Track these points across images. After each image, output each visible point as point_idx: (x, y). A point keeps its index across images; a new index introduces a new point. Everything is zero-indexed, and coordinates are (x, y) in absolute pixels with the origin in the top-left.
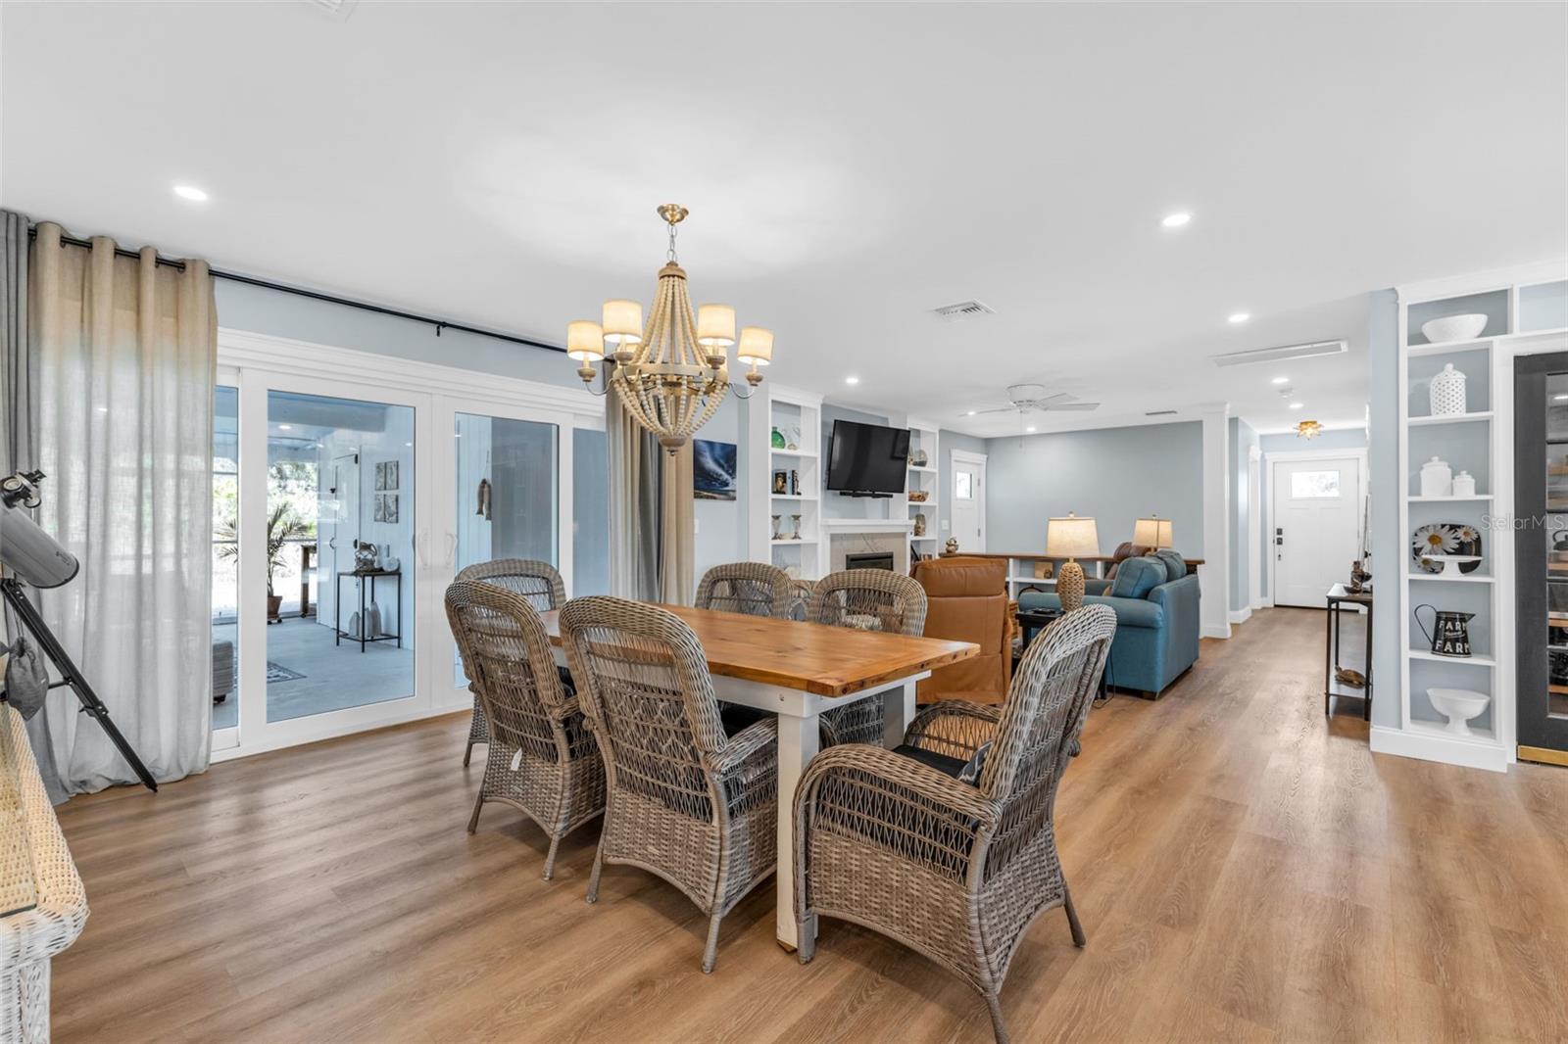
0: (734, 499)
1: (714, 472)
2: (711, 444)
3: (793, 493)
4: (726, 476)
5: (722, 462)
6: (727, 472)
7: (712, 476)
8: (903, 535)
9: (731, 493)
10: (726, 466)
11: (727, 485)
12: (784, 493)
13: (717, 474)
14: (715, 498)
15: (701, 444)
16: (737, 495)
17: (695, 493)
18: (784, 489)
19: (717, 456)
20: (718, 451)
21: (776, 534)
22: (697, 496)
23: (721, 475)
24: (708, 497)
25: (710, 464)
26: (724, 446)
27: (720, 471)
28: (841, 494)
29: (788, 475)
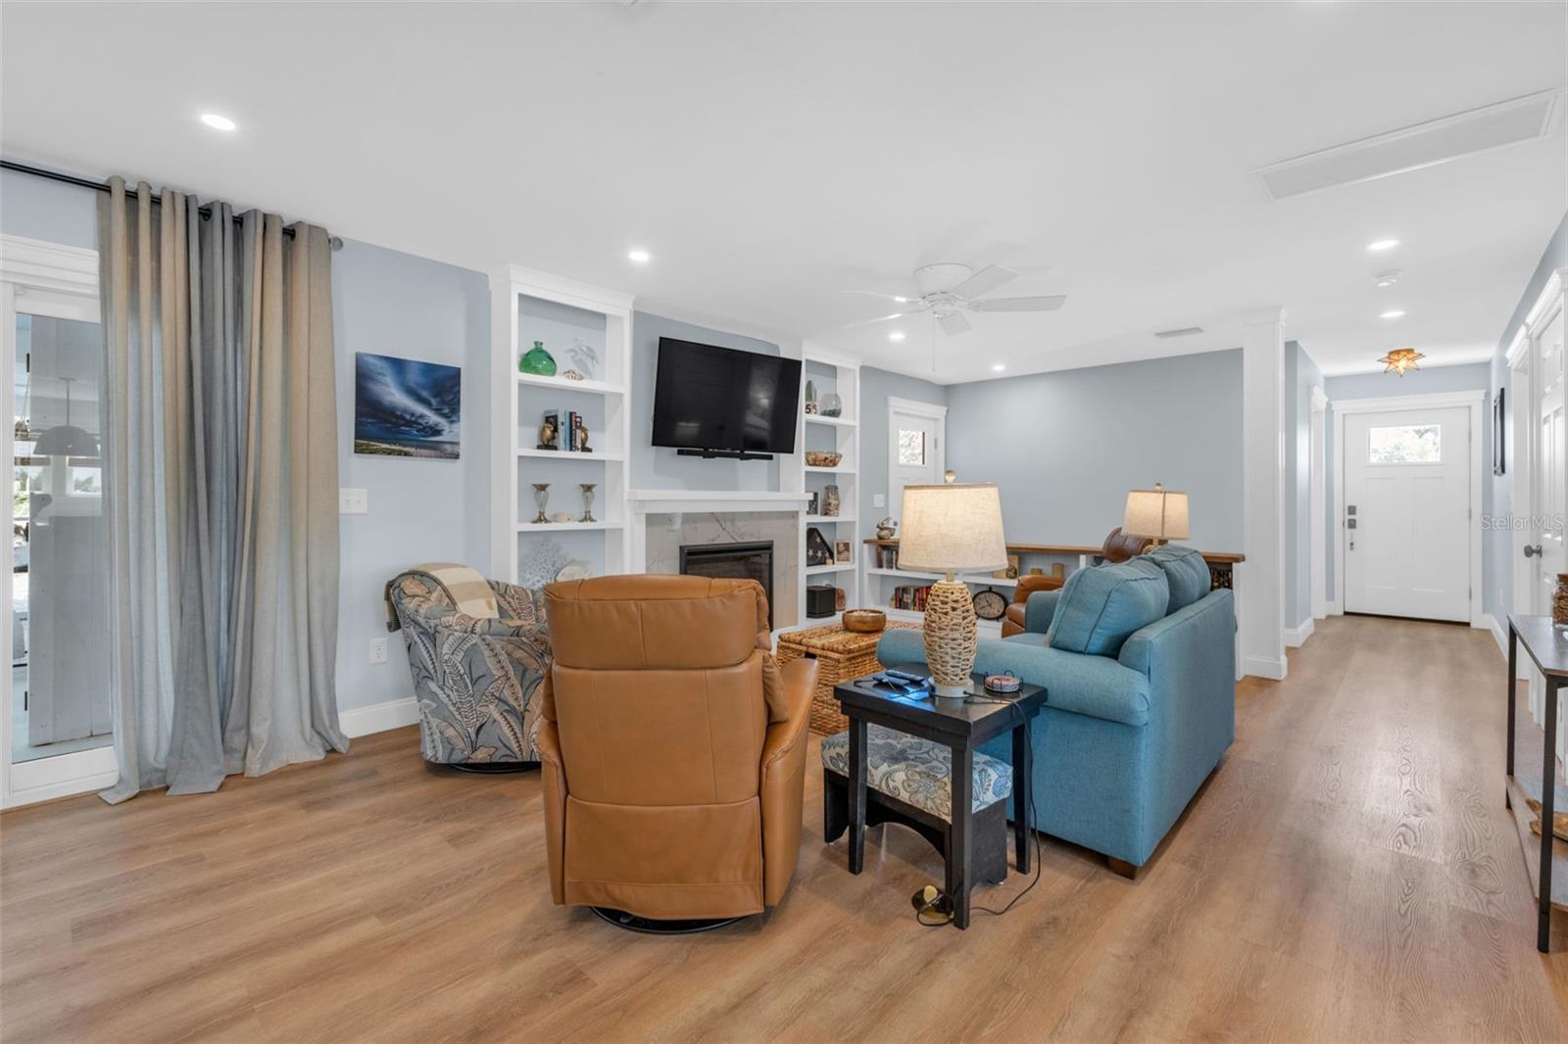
0: (456, 456)
1: (405, 411)
2: (398, 365)
3: (572, 448)
4: (433, 418)
5: (425, 394)
6: (438, 411)
7: (402, 418)
8: (794, 515)
9: (448, 447)
10: (433, 401)
11: (438, 432)
12: (555, 448)
13: (413, 415)
14: (406, 454)
15: (372, 361)
16: (462, 450)
17: (356, 445)
18: (556, 442)
19: (412, 384)
20: (414, 378)
21: (541, 514)
22: (359, 449)
23: (422, 416)
24: (390, 453)
25: (394, 395)
26: (429, 369)
27: (419, 409)
28: (680, 453)
29: (560, 420)
